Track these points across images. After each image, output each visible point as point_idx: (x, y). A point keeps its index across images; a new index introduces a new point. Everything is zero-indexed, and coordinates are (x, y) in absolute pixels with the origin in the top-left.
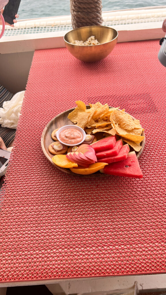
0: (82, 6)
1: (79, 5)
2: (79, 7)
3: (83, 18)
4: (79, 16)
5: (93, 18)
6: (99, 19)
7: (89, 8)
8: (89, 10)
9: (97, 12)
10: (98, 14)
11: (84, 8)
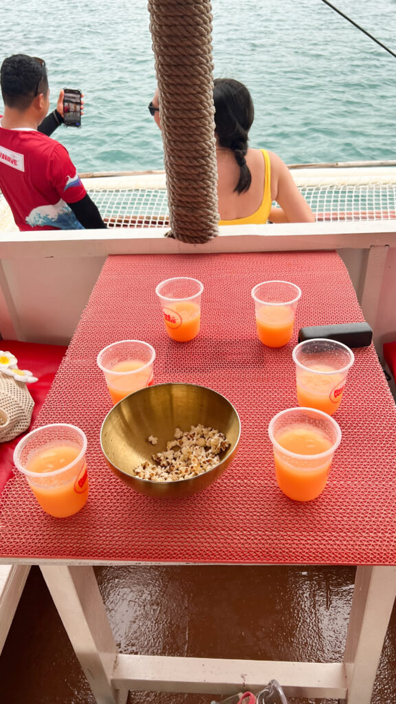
0: (185, 199)
1: (180, 198)
2: (180, 201)
3: (186, 216)
4: (179, 212)
5: (202, 216)
6: (212, 217)
7: (195, 203)
8: (196, 206)
9: (208, 208)
10: (209, 211)
11: (188, 202)
